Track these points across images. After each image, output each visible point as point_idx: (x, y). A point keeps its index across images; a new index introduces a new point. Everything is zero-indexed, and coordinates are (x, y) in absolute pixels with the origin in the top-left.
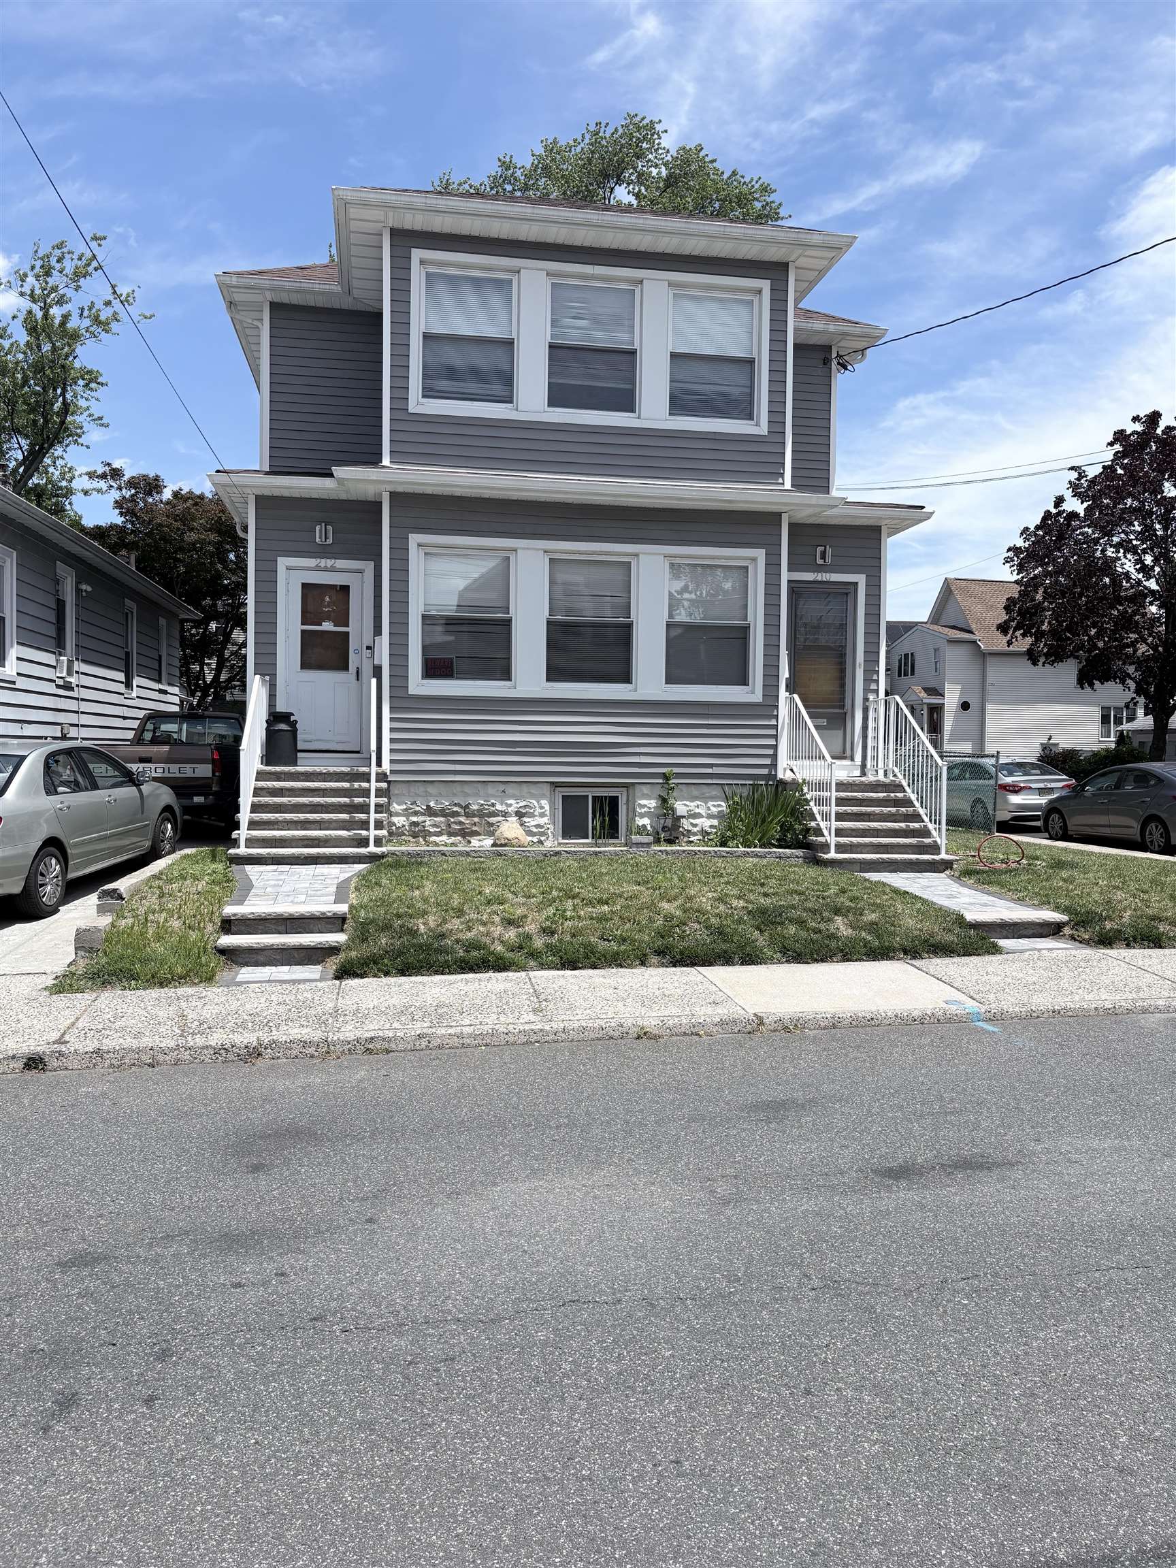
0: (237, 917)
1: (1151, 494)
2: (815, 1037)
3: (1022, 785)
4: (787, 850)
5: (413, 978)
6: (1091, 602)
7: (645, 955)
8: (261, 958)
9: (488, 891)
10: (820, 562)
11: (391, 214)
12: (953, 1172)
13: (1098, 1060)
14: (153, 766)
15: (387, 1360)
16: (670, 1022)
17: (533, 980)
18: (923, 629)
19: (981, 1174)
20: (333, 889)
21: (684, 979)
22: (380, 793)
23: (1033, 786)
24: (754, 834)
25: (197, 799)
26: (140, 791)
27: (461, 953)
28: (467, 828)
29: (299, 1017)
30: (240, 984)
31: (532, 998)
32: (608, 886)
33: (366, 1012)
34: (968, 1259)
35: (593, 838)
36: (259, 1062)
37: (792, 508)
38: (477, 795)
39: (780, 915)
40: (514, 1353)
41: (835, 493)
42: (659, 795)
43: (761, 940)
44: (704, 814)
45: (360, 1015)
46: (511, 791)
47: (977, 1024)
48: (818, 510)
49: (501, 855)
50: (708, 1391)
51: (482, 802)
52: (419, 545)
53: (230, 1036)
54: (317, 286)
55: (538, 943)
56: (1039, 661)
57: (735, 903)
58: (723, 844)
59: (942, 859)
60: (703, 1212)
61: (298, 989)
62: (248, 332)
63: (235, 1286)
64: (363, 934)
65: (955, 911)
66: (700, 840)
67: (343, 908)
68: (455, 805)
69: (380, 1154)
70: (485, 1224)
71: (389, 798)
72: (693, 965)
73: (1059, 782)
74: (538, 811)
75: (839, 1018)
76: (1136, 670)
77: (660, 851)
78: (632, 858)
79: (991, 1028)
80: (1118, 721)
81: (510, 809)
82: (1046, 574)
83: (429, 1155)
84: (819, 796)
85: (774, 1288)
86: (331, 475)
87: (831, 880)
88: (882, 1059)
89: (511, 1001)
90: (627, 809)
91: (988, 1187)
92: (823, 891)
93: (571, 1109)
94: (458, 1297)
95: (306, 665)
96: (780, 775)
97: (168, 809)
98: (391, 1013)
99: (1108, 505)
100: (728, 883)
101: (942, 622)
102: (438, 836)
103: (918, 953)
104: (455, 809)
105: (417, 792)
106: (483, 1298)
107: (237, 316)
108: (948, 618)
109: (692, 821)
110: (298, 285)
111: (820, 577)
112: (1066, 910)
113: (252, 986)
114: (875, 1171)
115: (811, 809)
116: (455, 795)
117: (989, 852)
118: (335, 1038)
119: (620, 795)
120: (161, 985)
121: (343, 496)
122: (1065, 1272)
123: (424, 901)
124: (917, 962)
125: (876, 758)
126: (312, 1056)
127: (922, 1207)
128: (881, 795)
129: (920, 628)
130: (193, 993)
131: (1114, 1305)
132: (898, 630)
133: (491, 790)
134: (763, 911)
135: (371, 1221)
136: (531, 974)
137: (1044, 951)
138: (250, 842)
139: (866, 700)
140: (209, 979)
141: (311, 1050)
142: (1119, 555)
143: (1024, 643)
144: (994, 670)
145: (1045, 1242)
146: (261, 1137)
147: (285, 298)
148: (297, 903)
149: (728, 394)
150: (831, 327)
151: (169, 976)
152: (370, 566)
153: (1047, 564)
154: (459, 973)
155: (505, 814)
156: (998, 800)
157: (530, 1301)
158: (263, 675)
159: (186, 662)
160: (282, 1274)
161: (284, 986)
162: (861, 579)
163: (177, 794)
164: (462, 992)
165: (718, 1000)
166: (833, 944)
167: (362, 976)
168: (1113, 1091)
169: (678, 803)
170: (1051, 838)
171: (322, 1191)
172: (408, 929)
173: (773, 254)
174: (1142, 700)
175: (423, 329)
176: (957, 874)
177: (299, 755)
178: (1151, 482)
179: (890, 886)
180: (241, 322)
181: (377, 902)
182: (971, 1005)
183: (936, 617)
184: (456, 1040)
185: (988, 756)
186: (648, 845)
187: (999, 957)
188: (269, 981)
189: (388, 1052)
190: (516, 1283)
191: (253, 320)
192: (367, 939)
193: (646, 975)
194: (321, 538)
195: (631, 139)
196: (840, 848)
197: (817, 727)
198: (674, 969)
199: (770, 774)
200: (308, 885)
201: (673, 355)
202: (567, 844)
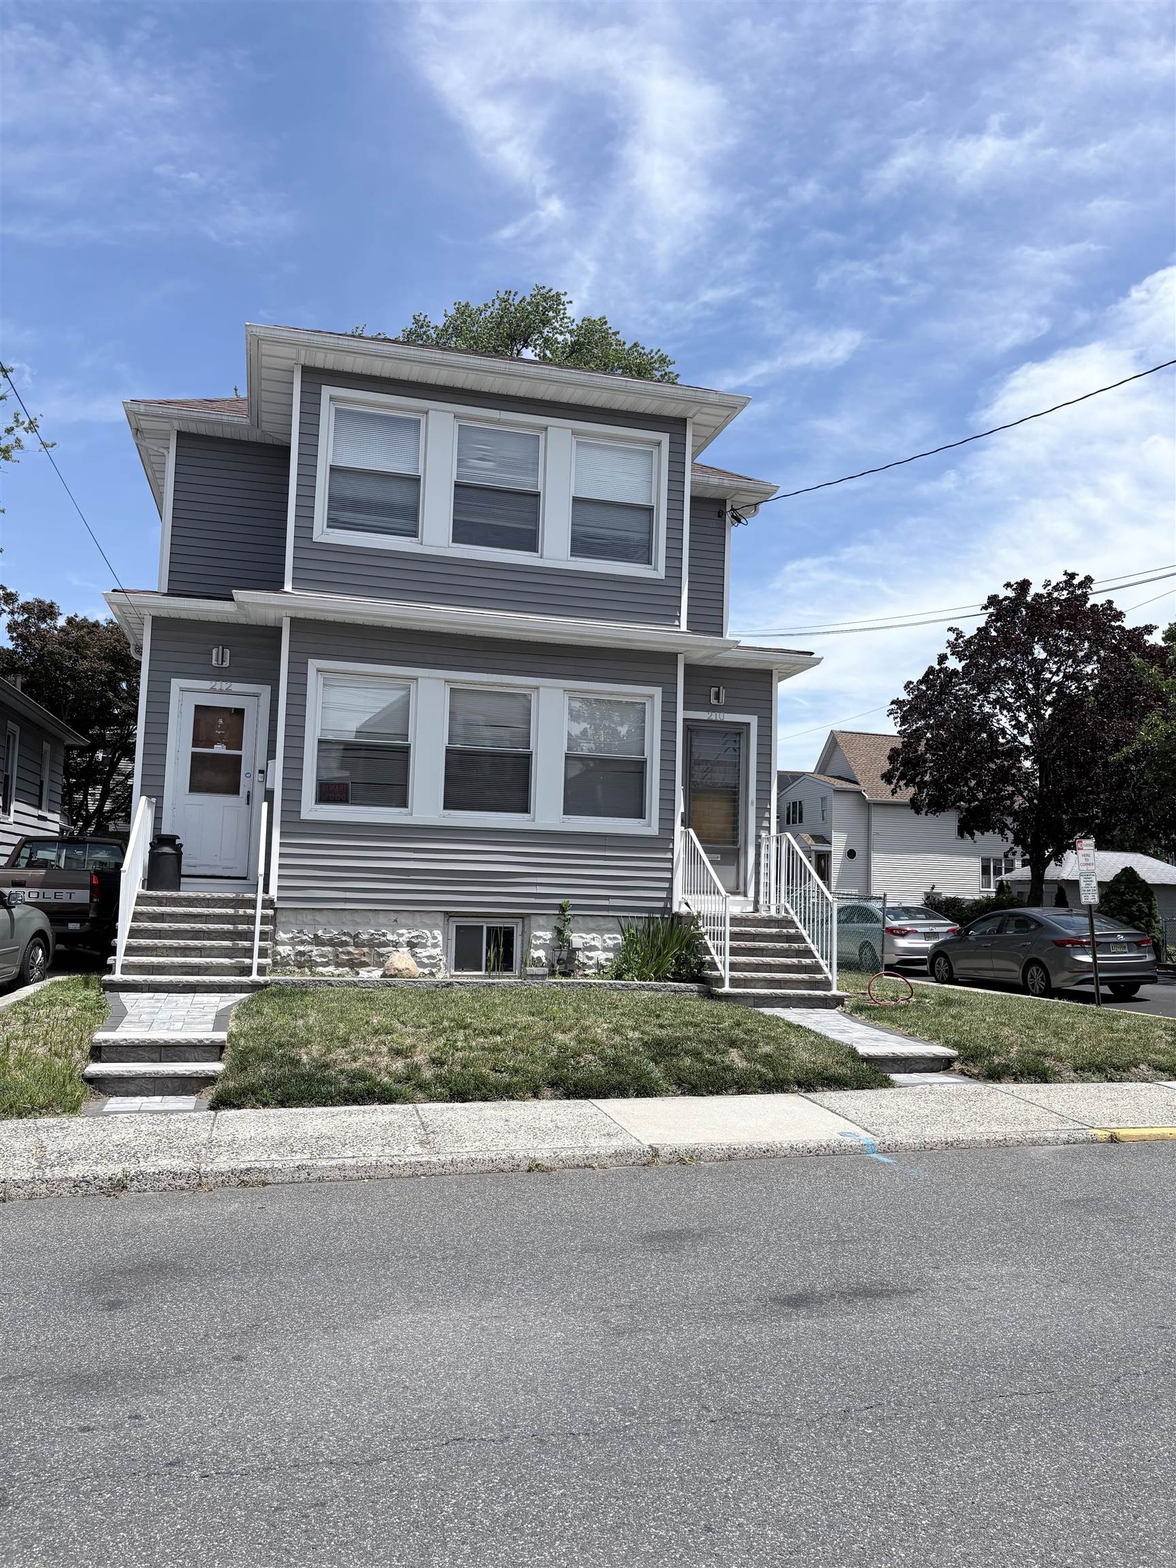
0: (108, 1044)
1: (1022, 655)
2: (710, 1169)
3: (908, 929)
4: (682, 984)
5: (294, 1110)
6: (971, 755)
7: (538, 1087)
8: (132, 1088)
9: (375, 1021)
10: (714, 702)
11: (303, 352)
12: (853, 1300)
13: (992, 1190)
14: (27, 891)
15: (251, 1506)
16: (563, 1154)
17: (420, 1112)
18: (811, 779)
19: (881, 1302)
20: (212, 1017)
21: (578, 1111)
22: (266, 920)
23: (919, 930)
24: (650, 967)
25: (72, 926)
26: (11, 914)
27: (345, 1084)
28: (356, 959)
29: (170, 1148)
30: (107, 1114)
31: (419, 1130)
32: (501, 1017)
33: (243, 1143)
34: (871, 1387)
35: (486, 970)
36: (123, 1195)
37: (688, 649)
38: (368, 924)
39: (676, 1046)
40: (392, 1497)
41: (727, 637)
42: (555, 927)
43: (657, 1072)
44: (600, 947)
45: (235, 1146)
46: (403, 920)
47: (871, 1155)
48: (712, 652)
49: (390, 986)
50: (602, 1531)
51: (373, 932)
52: (318, 671)
53: (92, 1168)
54: (226, 418)
55: (427, 1074)
56: (922, 810)
57: (630, 1034)
58: (619, 977)
59: (833, 995)
60: (596, 1343)
61: (170, 1120)
62: (153, 459)
63: (84, 1429)
64: (242, 1062)
65: (847, 1044)
66: (595, 973)
67: (222, 1036)
68: (344, 934)
69: (251, 1288)
70: (363, 1359)
71: (275, 926)
72: (587, 1097)
73: (944, 927)
74: (431, 941)
75: (735, 1149)
76: (1014, 821)
77: (555, 983)
78: (526, 990)
79: (886, 1160)
80: (998, 872)
81: (401, 939)
82: (928, 726)
83: (305, 1288)
84: (714, 930)
85: (672, 1421)
86: (232, 600)
87: (726, 1013)
88: (777, 1190)
89: (397, 1133)
90: (523, 940)
91: (888, 1315)
92: (717, 1024)
93: (459, 1241)
94: (331, 1438)
95: (195, 787)
96: (675, 909)
97: (40, 934)
98: (269, 1145)
99: (984, 665)
100: (623, 1014)
101: (829, 772)
102: (325, 967)
103: (813, 1086)
104: (344, 938)
105: (305, 920)
106: (359, 1438)
107: (143, 443)
108: (834, 768)
109: (587, 953)
110: (206, 415)
111: (714, 716)
112: (955, 1045)
113: (120, 1116)
114: (774, 1300)
115: (706, 943)
116: (344, 923)
117: (879, 990)
118: (208, 1169)
119: (515, 926)
120: (20, 1116)
121: (243, 620)
122: (970, 1398)
123: (308, 1030)
124: (811, 1095)
125: (768, 894)
126: (182, 1189)
127: (823, 1335)
128: (774, 930)
129: (807, 777)
130: (54, 1124)
131: (1019, 1431)
132: (787, 779)
133: (382, 918)
134: (659, 1042)
135: (238, 1358)
136: (419, 1106)
137: (935, 1085)
138: (126, 969)
139: (758, 836)
140: (73, 1109)
141: (182, 1182)
142: (996, 711)
143: (907, 793)
144: (880, 821)
145: (947, 1369)
146: (121, 1273)
147: (193, 428)
148: (173, 1030)
149: (626, 539)
150: (726, 482)
151: (29, 1106)
152: (265, 691)
153: (929, 717)
154: (342, 1105)
155: (396, 945)
156: (886, 944)
157: (411, 1440)
158: (149, 797)
159: (69, 790)
160: (136, 1417)
161: (155, 1116)
162: (753, 720)
163: (51, 921)
164: (345, 1124)
165: (612, 1131)
166: (728, 1076)
167: (239, 1107)
168: (1008, 1220)
169: (573, 935)
170: (937, 981)
171: (186, 1328)
172: (290, 1058)
173: (672, 409)
174: (1019, 849)
175: (330, 462)
176: (848, 1010)
177: (183, 880)
178: (1023, 644)
179: (783, 1020)
180: (147, 449)
181: (258, 1030)
182: (866, 1138)
183: (823, 767)
184: (338, 1172)
185: (876, 898)
186: (543, 976)
187: (892, 1090)
188: (139, 1111)
189: (265, 1184)
190: (396, 1421)
191: (159, 447)
192: (246, 1068)
193: (539, 1108)
194: (217, 661)
195: (537, 307)
196: (734, 982)
197: (712, 862)
198: (567, 1101)
199: (665, 908)
200: (185, 1013)
201: (576, 500)
202: (459, 976)
